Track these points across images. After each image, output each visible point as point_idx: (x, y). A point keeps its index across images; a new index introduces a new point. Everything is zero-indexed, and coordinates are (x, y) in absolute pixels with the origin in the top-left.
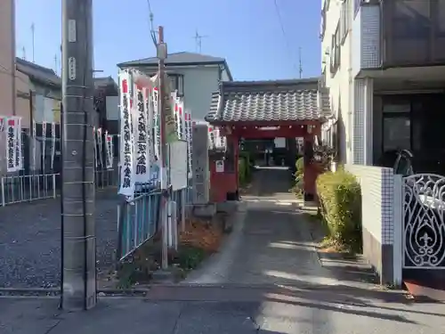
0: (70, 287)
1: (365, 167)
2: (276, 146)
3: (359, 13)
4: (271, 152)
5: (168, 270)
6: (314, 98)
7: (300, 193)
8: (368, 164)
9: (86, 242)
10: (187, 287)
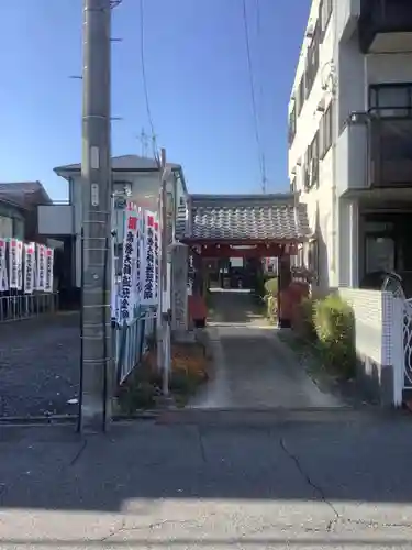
0: (89, 410)
1: (352, 290)
2: (233, 265)
3: (346, 129)
4: (226, 272)
5: (169, 396)
6: (291, 215)
7: (272, 319)
8: (354, 287)
9: (105, 366)
10: (191, 412)
